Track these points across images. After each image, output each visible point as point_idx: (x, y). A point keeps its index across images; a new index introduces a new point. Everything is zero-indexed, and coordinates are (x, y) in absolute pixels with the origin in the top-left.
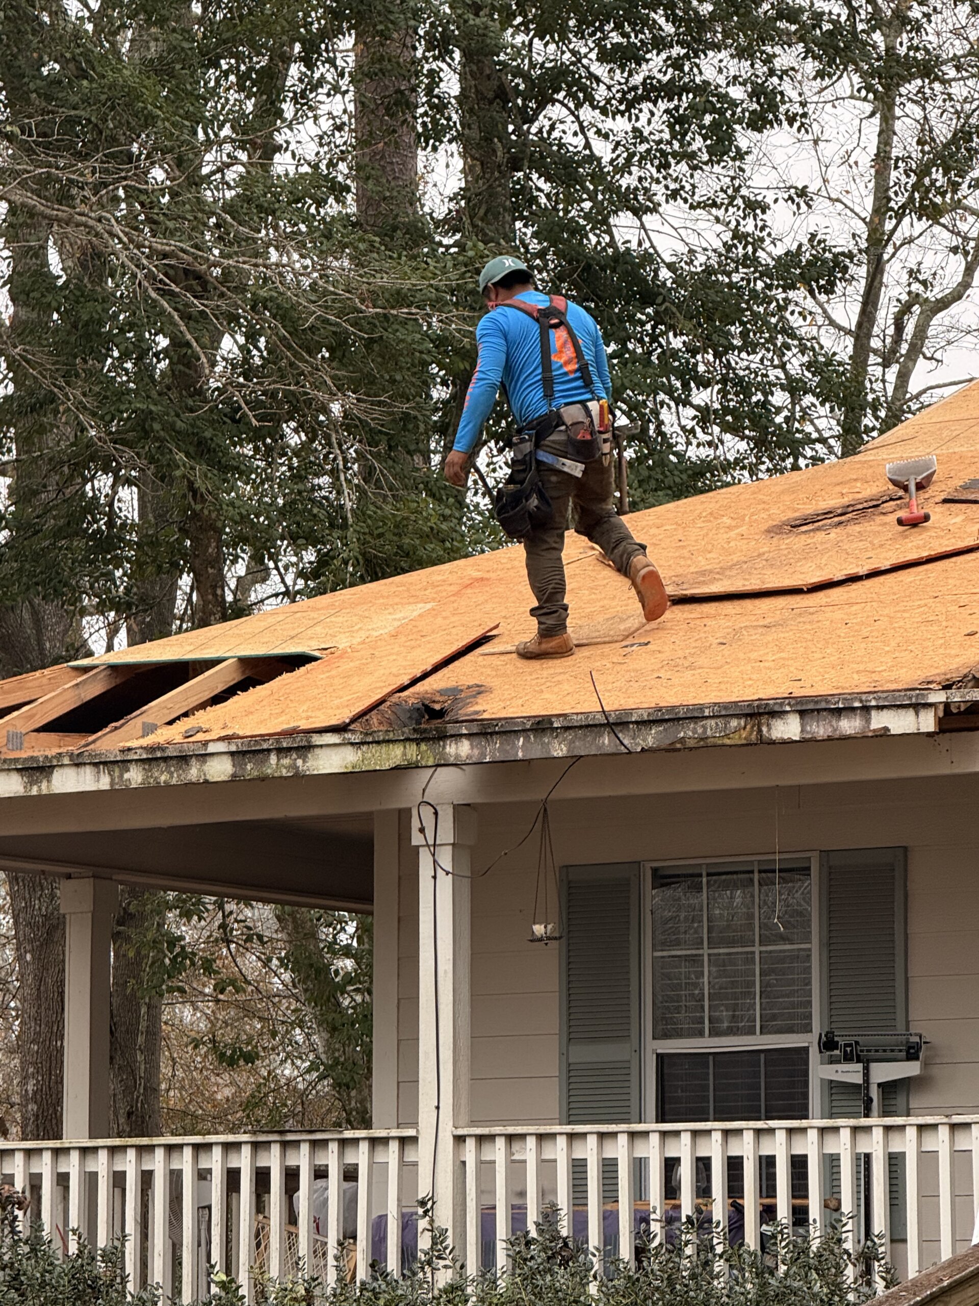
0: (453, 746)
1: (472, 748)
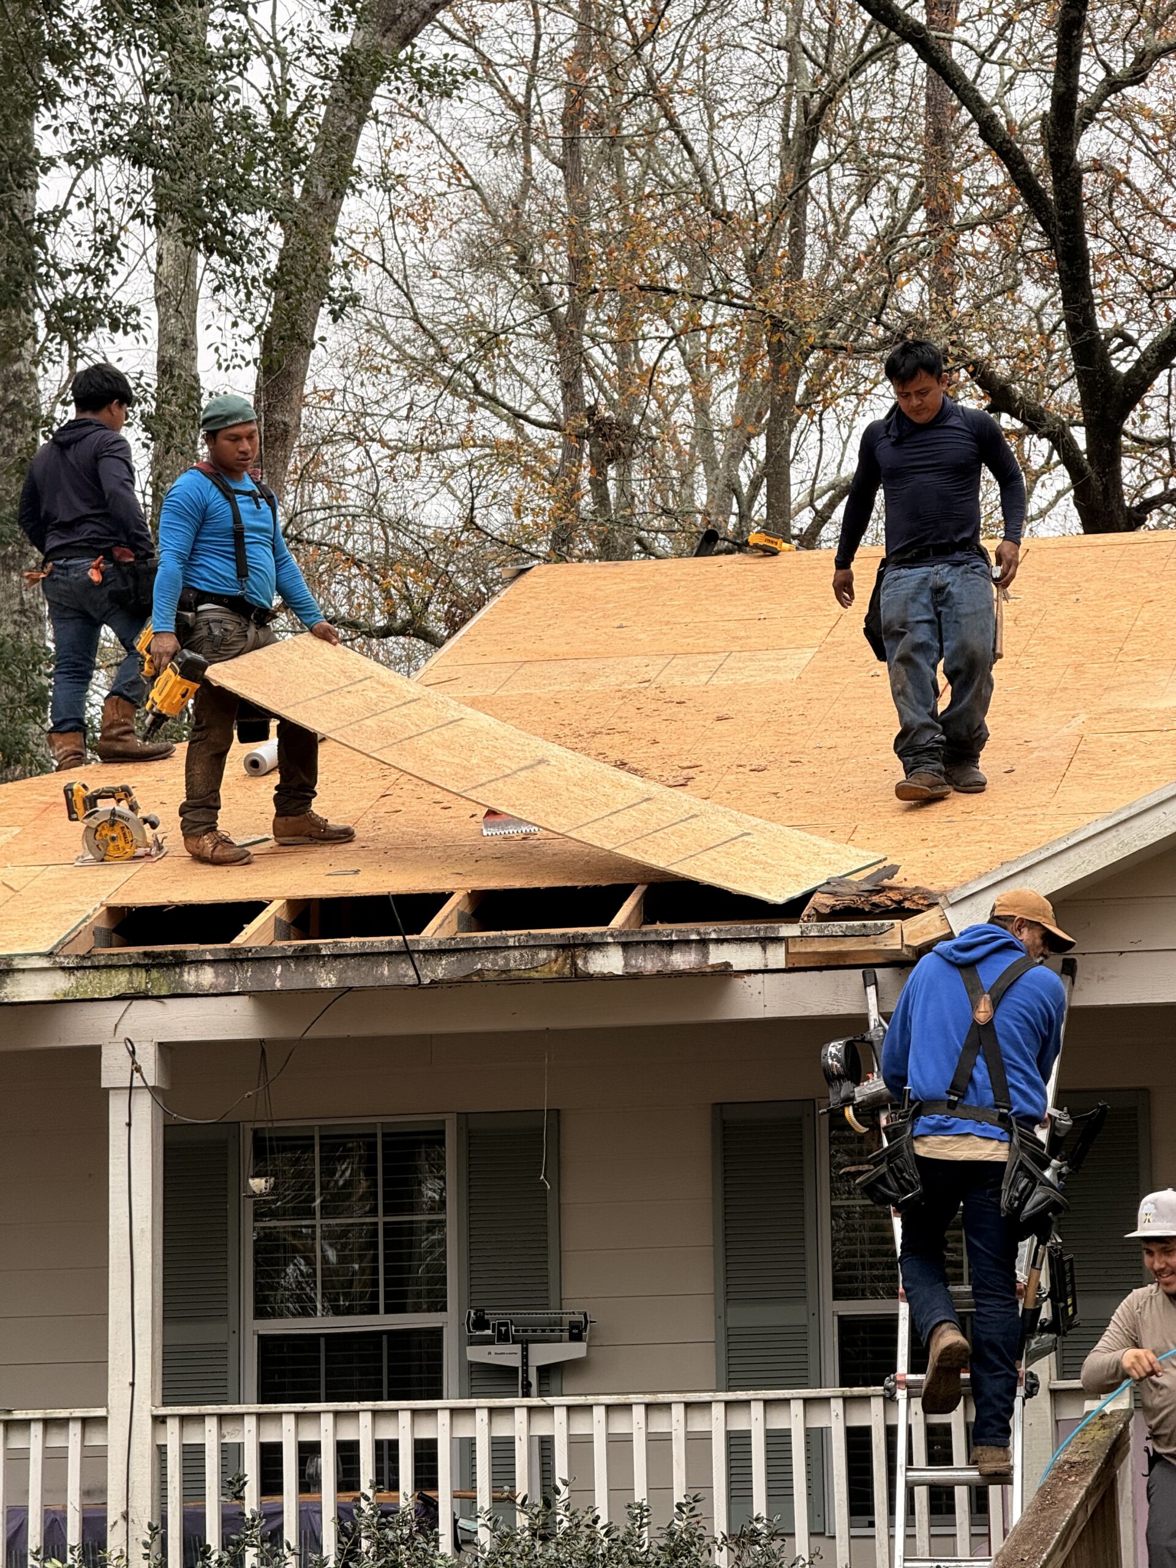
0: (193, 973)
1: (217, 976)
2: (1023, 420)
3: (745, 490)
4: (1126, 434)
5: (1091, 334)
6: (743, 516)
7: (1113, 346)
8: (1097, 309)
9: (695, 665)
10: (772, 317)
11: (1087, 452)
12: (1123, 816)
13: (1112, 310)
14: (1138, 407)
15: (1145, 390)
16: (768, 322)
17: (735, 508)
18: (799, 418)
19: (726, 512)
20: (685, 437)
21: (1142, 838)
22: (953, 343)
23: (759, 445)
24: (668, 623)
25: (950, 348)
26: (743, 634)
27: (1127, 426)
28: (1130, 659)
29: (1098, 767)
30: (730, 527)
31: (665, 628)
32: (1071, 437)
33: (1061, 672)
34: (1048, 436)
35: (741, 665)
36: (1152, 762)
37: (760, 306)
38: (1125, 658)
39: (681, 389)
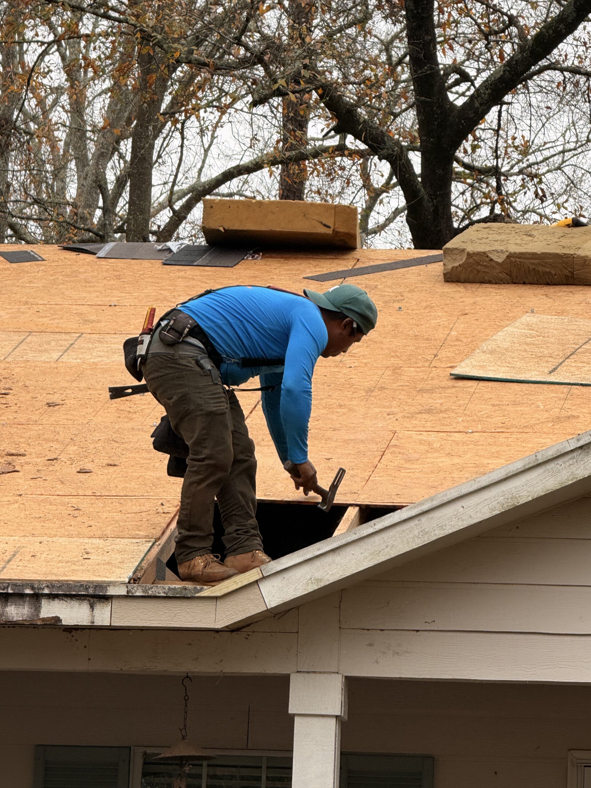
2: (365, 142)
3: (110, 187)
4: (458, 161)
5: (432, 69)
6: (108, 210)
7: (451, 81)
8: (438, 47)
9: (49, 343)
10: (142, 31)
11: (422, 175)
12: (425, 507)
13: (451, 48)
14: (470, 137)
15: (477, 123)
16: (138, 35)
17: (101, 204)
18: (164, 125)
19: (93, 206)
20: (61, 134)
21: (441, 527)
22: (305, 67)
23: (126, 146)
24: (26, 303)
25: (302, 71)
26: (94, 318)
27: (459, 154)
28: (443, 365)
29: (408, 461)
30: (95, 221)
31: (23, 308)
32: (408, 161)
33: (380, 373)
34: (388, 158)
35: (90, 345)
36: (456, 460)
37: (133, 20)
38: (438, 364)
39: (58, 91)
